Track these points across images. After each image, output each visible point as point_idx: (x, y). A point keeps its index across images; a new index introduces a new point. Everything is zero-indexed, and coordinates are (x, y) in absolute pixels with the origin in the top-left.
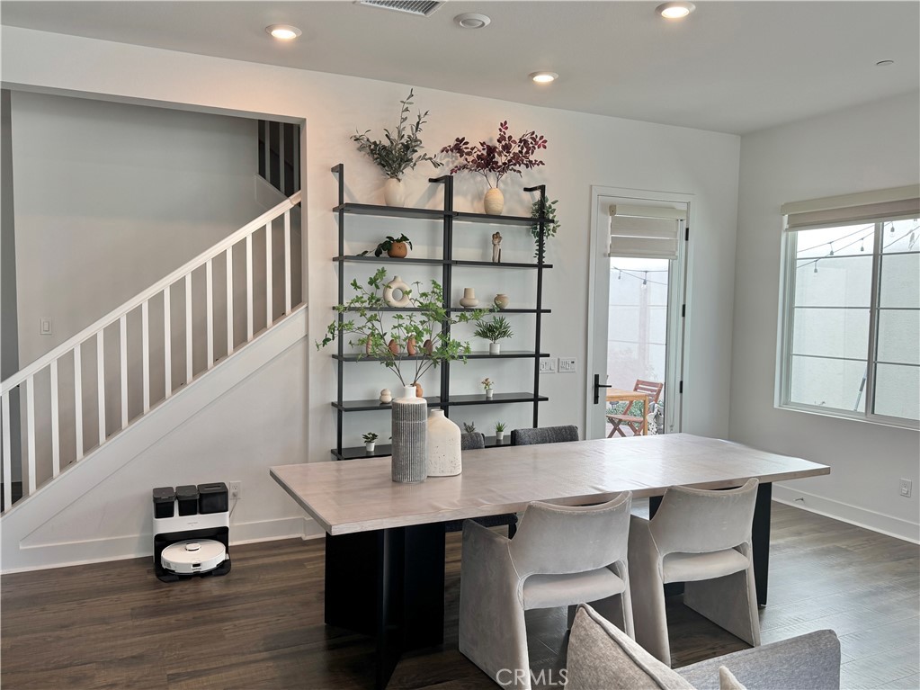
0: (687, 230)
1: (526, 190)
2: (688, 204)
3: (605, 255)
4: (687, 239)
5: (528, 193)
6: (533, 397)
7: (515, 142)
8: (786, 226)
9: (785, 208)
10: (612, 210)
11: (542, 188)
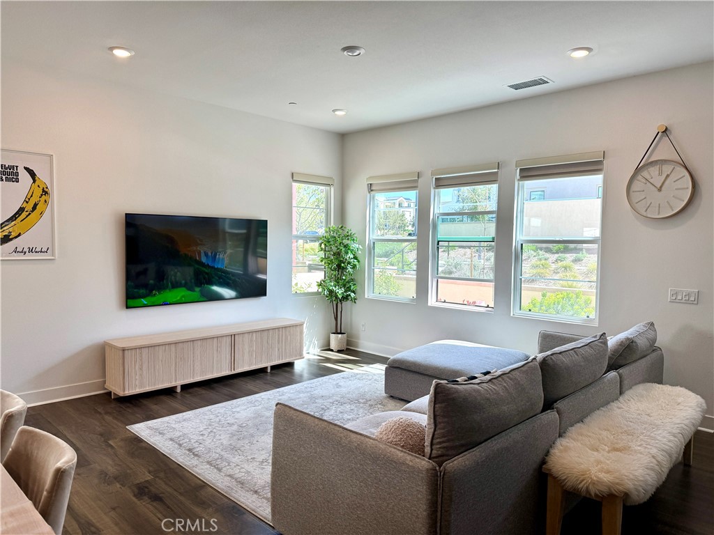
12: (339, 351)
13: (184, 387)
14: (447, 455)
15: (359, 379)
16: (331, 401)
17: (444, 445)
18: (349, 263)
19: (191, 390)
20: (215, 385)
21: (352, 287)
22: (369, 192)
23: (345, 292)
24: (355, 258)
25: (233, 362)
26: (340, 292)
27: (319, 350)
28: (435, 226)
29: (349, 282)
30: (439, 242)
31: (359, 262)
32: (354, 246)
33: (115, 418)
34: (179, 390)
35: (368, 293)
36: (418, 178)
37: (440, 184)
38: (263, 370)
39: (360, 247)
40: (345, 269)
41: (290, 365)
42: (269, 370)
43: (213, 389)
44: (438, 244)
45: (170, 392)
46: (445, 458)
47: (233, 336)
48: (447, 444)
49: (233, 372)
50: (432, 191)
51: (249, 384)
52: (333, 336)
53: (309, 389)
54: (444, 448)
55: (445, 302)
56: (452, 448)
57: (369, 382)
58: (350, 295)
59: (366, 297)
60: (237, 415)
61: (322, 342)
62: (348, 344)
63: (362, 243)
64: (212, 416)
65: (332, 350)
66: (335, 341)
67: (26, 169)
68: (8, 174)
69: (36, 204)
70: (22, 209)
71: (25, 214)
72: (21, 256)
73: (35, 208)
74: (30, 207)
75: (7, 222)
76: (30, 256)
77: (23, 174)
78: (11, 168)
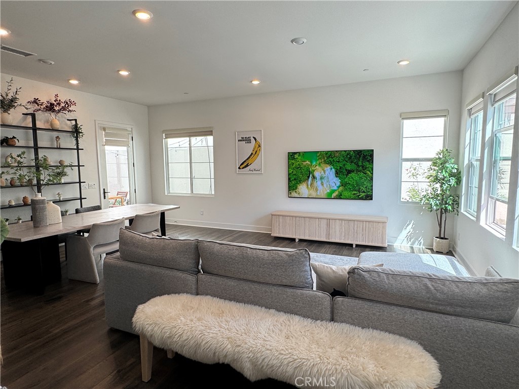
0: (132, 137)
1: (68, 120)
2: (132, 128)
3: (103, 145)
4: (132, 140)
5: (69, 121)
6: (79, 198)
7: (62, 102)
8: (164, 137)
9: (164, 132)
10: (104, 129)
11: (76, 120)
13: (300, 240)
19: (303, 243)
25: (328, 235)
34: (297, 241)
35: (466, 208)
36: (483, 98)
38: (350, 245)
42: (354, 246)
45: (293, 240)
47: (328, 220)
49: (328, 241)
52: (435, 240)
65: (433, 250)
67: (253, 137)
68: (248, 140)
69: (256, 151)
70: (252, 154)
71: (253, 155)
72: (251, 172)
73: (256, 153)
74: (254, 153)
75: (248, 159)
76: (255, 172)
77: (253, 140)
78: (249, 138)
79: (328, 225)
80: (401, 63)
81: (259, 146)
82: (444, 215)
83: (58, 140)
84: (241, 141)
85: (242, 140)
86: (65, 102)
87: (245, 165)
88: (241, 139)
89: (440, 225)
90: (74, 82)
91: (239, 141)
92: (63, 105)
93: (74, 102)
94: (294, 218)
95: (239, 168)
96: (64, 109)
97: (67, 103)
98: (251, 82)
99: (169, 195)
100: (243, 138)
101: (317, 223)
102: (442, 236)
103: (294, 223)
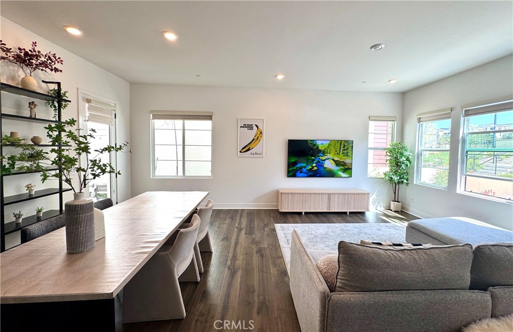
0: (115, 114)
1: (43, 81)
2: (115, 104)
3: (85, 121)
4: (115, 118)
5: (45, 84)
6: (58, 191)
7: (43, 56)
8: (151, 118)
9: (152, 112)
10: (88, 101)
11: (59, 84)
12: (395, 212)
13: (306, 213)
14: (345, 289)
15: (396, 229)
16: (369, 236)
17: (343, 281)
18: (404, 163)
19: (308, 215)
20: (320, 215)
21: (405, 176)
22: (419, 123)
23: (400, 178)
24: (408, 159)
25: (329, 207)
26: (396, 178)
27: (383, 209)
28: (464, 141)
29: (403, 174)
30: (467, 152)
31: (410, 162)
32: (406, 153)
33: (274, 220)
34: (303, 214)
35: (416, 181)
36: (451, 111)
37: (468, 113)
38: (345, 213)
39: (411, 154)
40: (400, 166)
41: (362, 213)
42: (348, 214)
43: (318, 216)
44: (467, 153)
45: (300, 214)
46: (343, 290)
47: (329, 194)
48: (346, 282)
49: (329, 211)
50: (462, 119)
51: (334, 218)
52: (392, 202)
53: (362, 228)
54: (343, 283)
55: (471, 192)
56: (349, 286)
57: (401, 232)
58: (403, 181)
59: (415, 183)
60: (318, 231)
61: (386, 204)
62: (402, 208)
63: (413, 152)
64: (307, 228)
65: (391, 210)
66: (393, 205)
67: (256, 125)
68: (250, 127)
69: (258, 137)
70: (254, 139)
71: (255, 141)
72: (253, 156)
73: (257, 139)
74: (256, 138)
75: (249, 144)
76: (255, 156)
77: (255, 128)
78: (251, 125)
79: (329, 199)
80: (391, 82)
81: (261, 133)
82: (397, 186)
83: (33, 107)
84: (243, 127)
85: (245, 126)
86: (46, 56)
87: (246, 149)
88: (243, 125)
89: (395, 193)
90: (74, 31)
91: (241, 127)
92: (43, 59)
93: (59, 58)
94: (301, 195)
95: (241, 152)
96: (44, 64)
97: (49, 57)
98: (276, 76)
99: (154, 178)
100: (245, 125)
101: (320, 197)
102: (396, 200)
103: (301, 199)
